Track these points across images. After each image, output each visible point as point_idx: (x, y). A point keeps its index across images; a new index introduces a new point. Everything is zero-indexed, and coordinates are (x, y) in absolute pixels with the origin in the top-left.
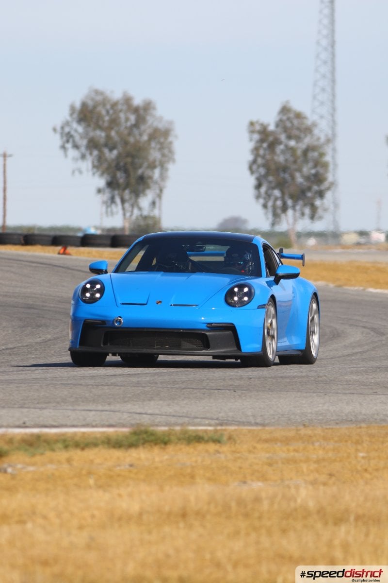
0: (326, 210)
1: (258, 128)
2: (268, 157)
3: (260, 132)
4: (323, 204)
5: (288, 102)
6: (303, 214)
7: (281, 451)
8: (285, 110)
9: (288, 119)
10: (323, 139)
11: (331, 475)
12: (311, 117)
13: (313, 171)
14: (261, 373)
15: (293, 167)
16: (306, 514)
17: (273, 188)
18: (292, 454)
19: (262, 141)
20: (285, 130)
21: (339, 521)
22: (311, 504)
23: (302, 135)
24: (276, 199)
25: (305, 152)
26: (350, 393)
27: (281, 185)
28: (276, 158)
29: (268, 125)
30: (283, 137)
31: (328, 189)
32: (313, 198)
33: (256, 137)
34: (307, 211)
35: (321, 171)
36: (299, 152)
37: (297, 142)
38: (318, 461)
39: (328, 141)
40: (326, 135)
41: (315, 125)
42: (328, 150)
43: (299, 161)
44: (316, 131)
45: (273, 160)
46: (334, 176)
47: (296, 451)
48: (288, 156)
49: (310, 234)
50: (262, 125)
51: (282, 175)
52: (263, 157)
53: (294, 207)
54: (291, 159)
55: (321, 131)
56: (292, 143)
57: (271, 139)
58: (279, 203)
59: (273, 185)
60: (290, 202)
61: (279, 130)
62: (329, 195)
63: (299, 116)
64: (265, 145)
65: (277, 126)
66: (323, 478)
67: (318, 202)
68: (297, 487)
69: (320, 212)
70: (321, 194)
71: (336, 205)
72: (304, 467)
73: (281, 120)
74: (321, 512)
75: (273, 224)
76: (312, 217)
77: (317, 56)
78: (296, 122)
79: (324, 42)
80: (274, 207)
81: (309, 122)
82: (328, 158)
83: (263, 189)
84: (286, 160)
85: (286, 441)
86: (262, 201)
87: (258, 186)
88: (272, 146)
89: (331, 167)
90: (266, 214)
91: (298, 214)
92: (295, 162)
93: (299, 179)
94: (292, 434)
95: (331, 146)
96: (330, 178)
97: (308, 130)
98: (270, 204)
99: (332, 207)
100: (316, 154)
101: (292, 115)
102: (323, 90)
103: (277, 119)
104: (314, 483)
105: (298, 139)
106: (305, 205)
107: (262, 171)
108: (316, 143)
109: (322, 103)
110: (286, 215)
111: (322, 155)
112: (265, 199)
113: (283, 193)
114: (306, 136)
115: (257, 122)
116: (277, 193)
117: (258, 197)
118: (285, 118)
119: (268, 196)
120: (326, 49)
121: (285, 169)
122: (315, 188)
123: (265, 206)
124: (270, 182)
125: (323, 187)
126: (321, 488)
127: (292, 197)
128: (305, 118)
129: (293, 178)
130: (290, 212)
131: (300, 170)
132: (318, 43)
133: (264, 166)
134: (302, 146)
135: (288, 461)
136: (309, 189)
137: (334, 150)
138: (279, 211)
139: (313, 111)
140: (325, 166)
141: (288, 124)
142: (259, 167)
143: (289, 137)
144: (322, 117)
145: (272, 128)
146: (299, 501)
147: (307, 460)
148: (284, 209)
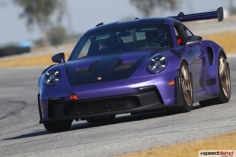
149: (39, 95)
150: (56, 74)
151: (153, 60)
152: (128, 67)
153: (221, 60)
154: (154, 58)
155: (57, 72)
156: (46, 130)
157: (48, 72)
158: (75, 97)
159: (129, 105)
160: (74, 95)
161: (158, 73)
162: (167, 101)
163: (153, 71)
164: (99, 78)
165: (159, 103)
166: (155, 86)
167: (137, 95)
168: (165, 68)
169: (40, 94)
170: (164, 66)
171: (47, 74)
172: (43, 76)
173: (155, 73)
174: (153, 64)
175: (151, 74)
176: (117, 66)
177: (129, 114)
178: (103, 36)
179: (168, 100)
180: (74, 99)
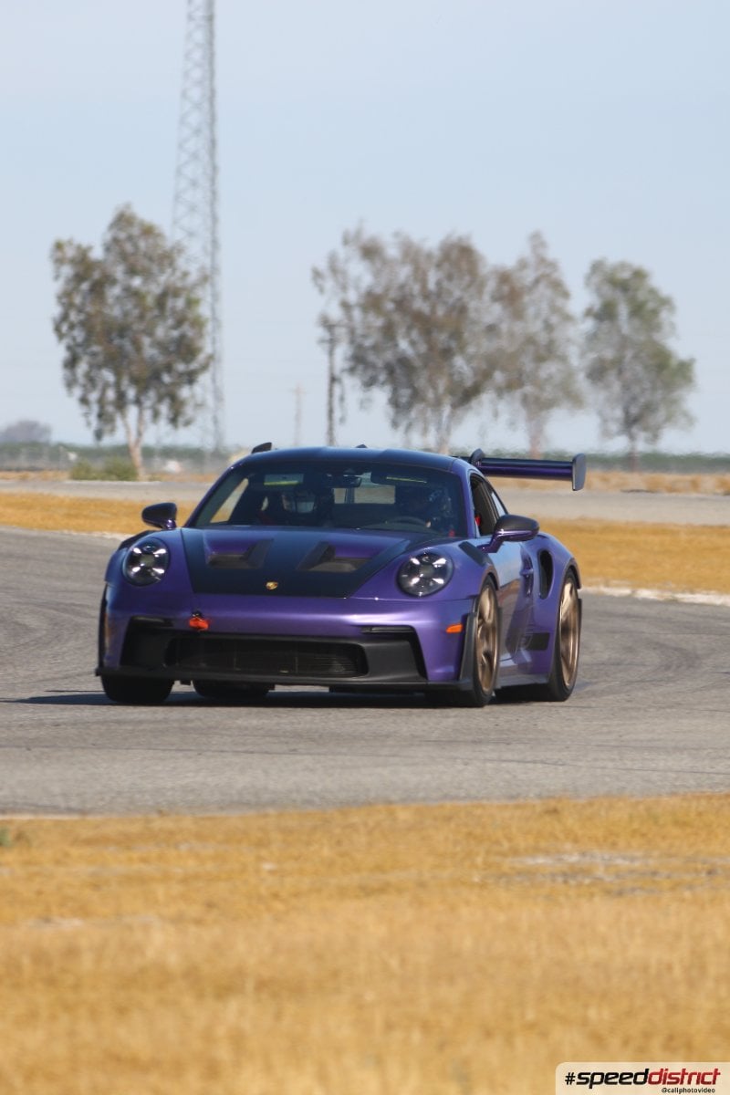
0: (199, 406)
1: (70, 252)
2: (90, 309)
3: (73, 262)
4: (193, 396)
5: (128, 206)
6: (156, 415)
7: (117, 863)
8: (123, 220)
9: (130, 238)
10: (194, 277)
11: (210, 905)
12: (171, 235)
13: (175, 333)
14: (78, 714)
15: (137, 326)
16: (164, 978)
17: (100, 367)
18: (137, 866)
19: (79, 278)
20: (124, 256)
21: (226, 989)
22: (173, 960)
23: (155, 268)
24: (106, 386)
25: (161, 301)
26: (246, 752)
27: (115, 361)
28: (107, 311)
29: (90, 248)
30: (119, 271)
31: (204, 367)
32: (177, 384)
33: (67, 271)
34: (164, 408)
35: (190, 333)
36: (150, 301)
37: (146, 281)
38: (185, 880)
39: (205, 279)
40: (202, 268)
41: (179, 249)
42: (204, 294)
43: (149, 315)
44: (181, 262)
45: (99, 313)
46: (214, 342)
47: (144, 860)
48: (129, 306)
49: (169, 453)
50: (79, 247)
51: (117, 342)
52: (80, 311)
53: (138, 402)
54: (136, 312)
55: (191, 263)
56: (137, 282)
57: (96, 275)
58: (111, 394)
59: (101, 358)
60: (131, 393)
61: (111, 258)
62: (204, 379)
63: (148, 231)
64: (85, 286)
65: (108, 249)
66: (194, 910)
67: (185, 392)
68: (146, 928)
69: (189, 411)
70: (190, 378)
71: (219, 397)
72: (160, 891)
73: (116, 240)
74: (192, 975)
75: (99, 435)
76: (174, 420)
77: (182, 121)
78: (142, 244)
79: (196, 93)
80: (101, 401)
81: (168, 244)
82: (204, 310)
83: (82, 368)
84: (126, 314)
85: (126, 842)
86: (78, 392)
87: (71, 363)
88: (98, 289)
89: (209, 327)
90: (86, 415)
91: (148, 414)
92: (141, 317)
93: (149, 351)
94: (135, 828)
95: (208, 287)
96: (207, 347)
97: (167, 258)
98: (94, 396)
99: (210, 401)
100: (180, 303)
101: (135, 231)
102: (194, 183)
103: (109, 237)
104: (178, 920)
105: (147, 275)
106: (160, 399)
107: (79, 335)
108: (179, 284)
109: (193, 209)
110: (124, 416)
111: (191, 303)
112: (84, 386)
113: (118, 374)
114: (162, 271)
115: (70, 242)
116: (108, 376)
117: (70, 384)
118: (122, 235)
119: (91, 381)
120: (198, 106)
121: (123, 330)
122: (181, 367)
123: (84, 401)
124: (94, 355)
125: (194, 366)
126: (192, 929)
127: (135, 381)
128: (160, 235)
129: (138, 347)
130: (132, 411)
131: (150, 333)
132: (184, 95)
133: (83, 324)
134: (155, 289)
135: (128, 880)
136: (169, 368)
137: (216, 297)
138: (110, 409)
139: (175, 222)
140: (198, 324)
141: (129, 247)
142: (72, 327)
143: (132, 271)
144: (191, 234)
145: (97, 253)
146: (151, 953)
147: (166, 878)
148: (121, 403)
149: (104, 602)
150: (159, 555)
151: (416, 561)
152: (348, 567)
153: (568, 587)
154: (419, 557)
155: (162, 551)
156: (103, 693)
157: (140, 547)
158: (203, 624)
159: (338, 667)
160: (201, 616)
161: (423, 596)
162: (437, 672)
163: (410, 588)
164: (271, 585)
165: (417, 674)
166: (411, 628)
167: (364, 645)
168: (443, 587)
169: (108, 598)
170: (440, 581)
171: (133, 552)
172: (125, 553)
173: (416, 596)
174: (414, 571)
175: (406, 597)
176: (321, 562)
177: (326, 690)
178: (285, 479)
179: (439, 671)
180: (200, 628)
